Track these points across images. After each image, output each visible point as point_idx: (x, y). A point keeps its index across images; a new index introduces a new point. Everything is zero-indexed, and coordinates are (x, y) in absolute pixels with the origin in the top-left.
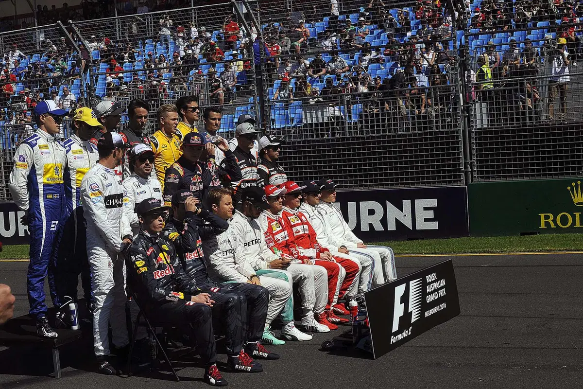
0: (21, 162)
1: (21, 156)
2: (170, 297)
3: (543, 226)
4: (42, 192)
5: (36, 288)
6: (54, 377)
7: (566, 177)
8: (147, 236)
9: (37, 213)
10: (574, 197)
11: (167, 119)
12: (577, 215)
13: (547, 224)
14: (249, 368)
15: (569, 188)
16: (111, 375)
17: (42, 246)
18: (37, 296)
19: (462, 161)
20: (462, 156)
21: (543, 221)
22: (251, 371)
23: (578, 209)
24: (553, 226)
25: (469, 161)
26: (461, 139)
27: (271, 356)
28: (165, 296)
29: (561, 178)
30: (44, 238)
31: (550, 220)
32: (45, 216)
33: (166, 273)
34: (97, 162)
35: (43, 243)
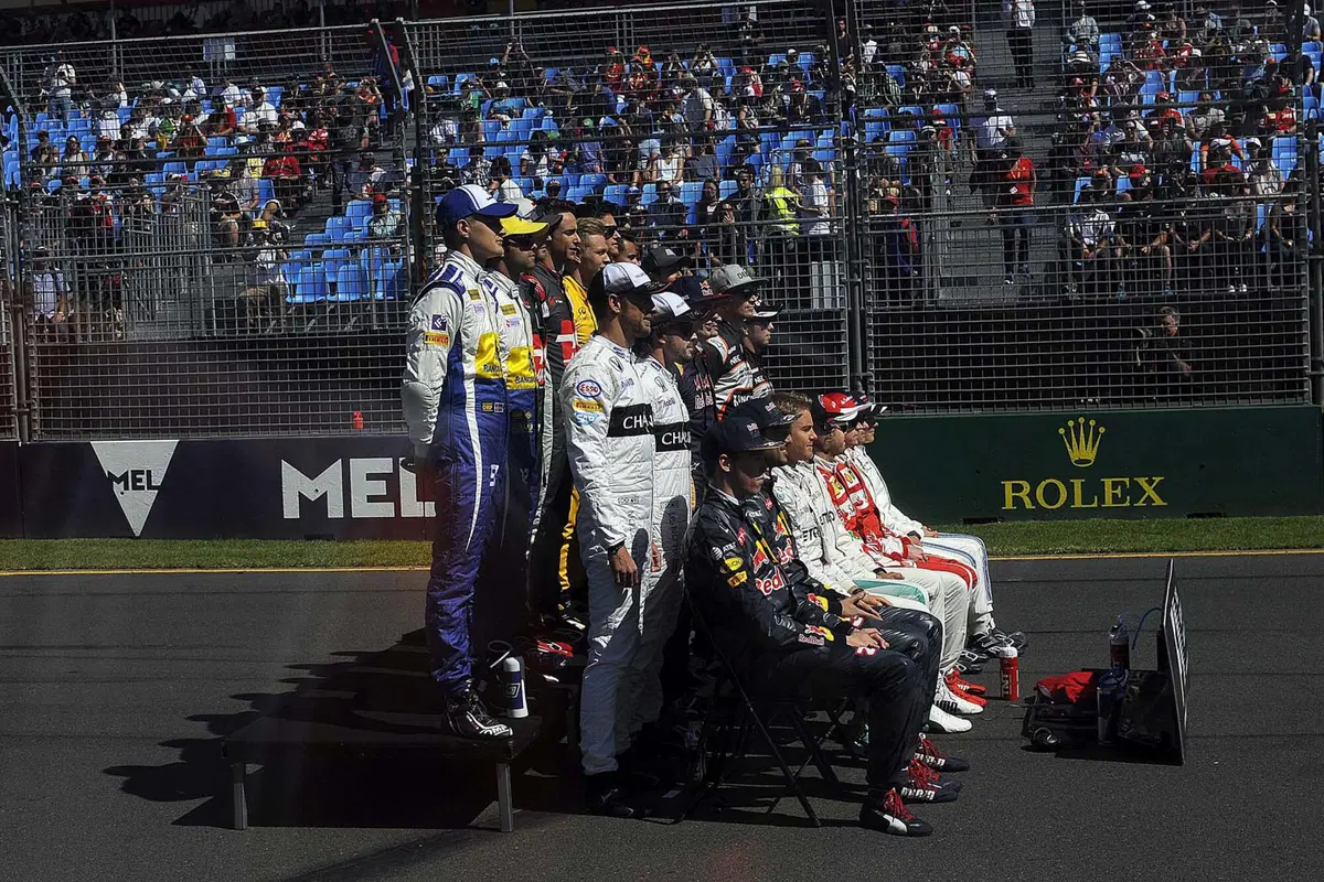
0: (439, 332)
1: (436, 317)
2: (807, 636)
3: (1009, 505)
4: (473, 396)
5: (454, 623)
6: (499, 830)
7: (1056, 410)
8: (729, 502)
9: (461, 446)
10: (1071, 447)
11: (588, 251)
12: (1077, 484)
13: (1017, 501)
14: (931, 794)
15: (1062, 431)
16: (630, 817)
17: (474, 522)
18: (456, 641)
19: (847, 374)
20: (846, 363)
21: (1009, 494)
22: (936, 800)
23: (1078, 473)
24: (1029, 505)
25: (860, 373)
26: (845, 330)
27: (954, 764)
28: (796, 635)
29: (1045, 410)
30: (478, 503)
31: (1023, 494)
32: (479, 452)
33: (775, 586)
34: (595, 333)
35: (475, 516)
